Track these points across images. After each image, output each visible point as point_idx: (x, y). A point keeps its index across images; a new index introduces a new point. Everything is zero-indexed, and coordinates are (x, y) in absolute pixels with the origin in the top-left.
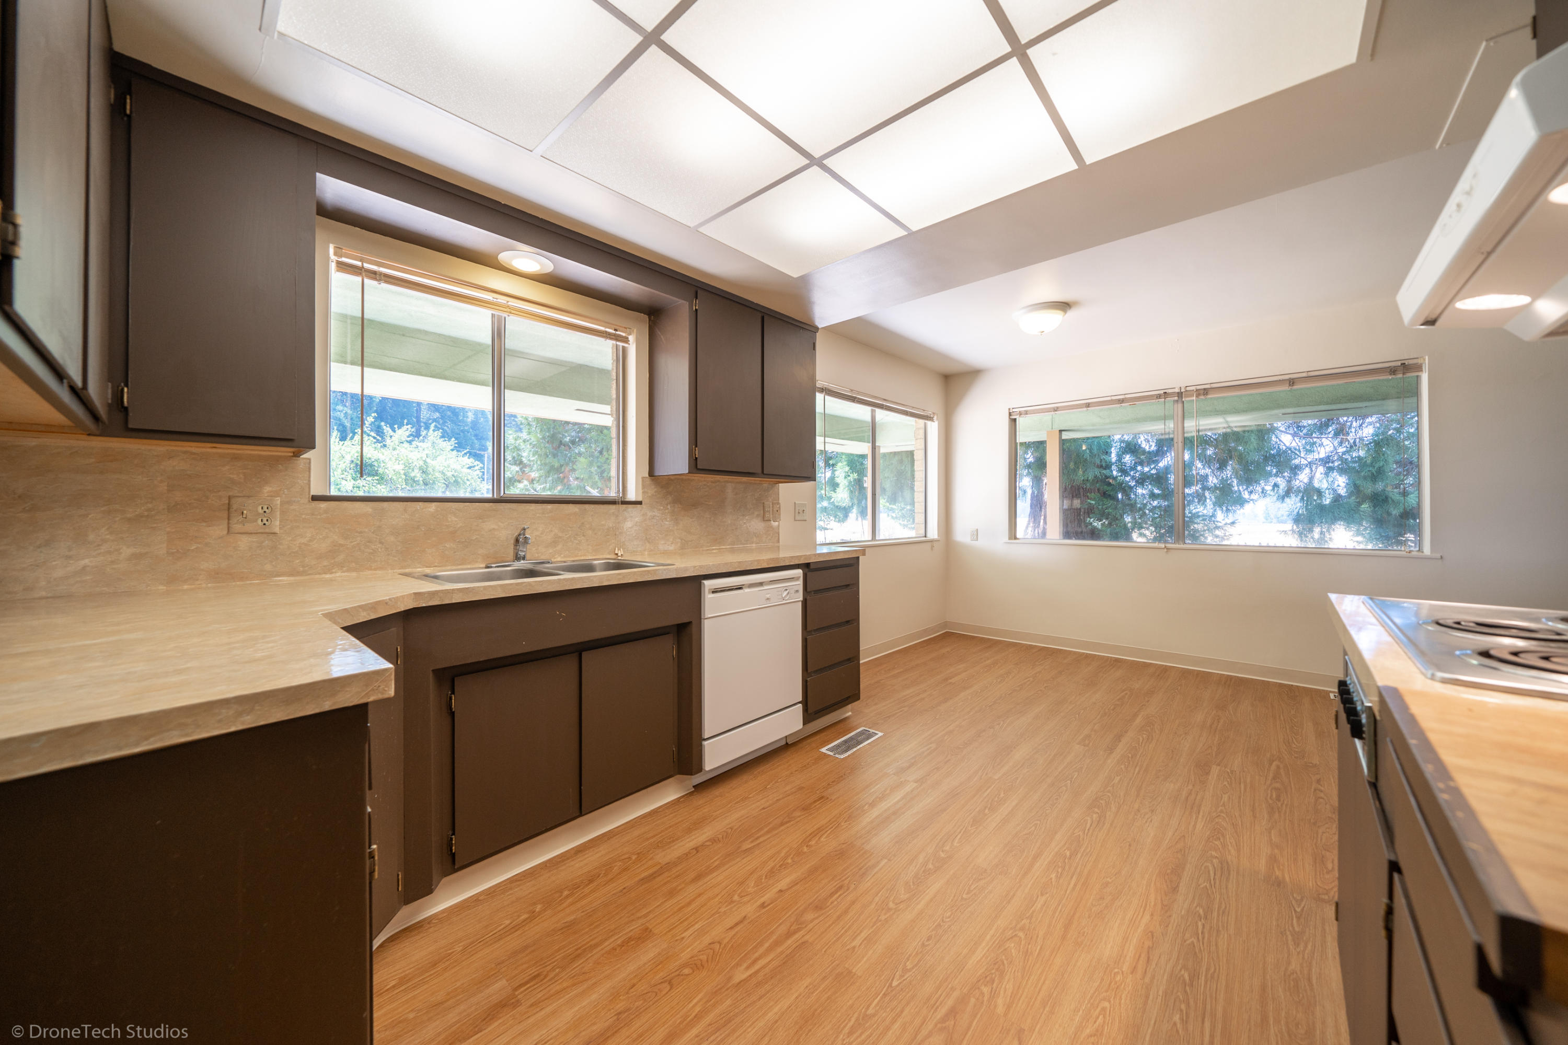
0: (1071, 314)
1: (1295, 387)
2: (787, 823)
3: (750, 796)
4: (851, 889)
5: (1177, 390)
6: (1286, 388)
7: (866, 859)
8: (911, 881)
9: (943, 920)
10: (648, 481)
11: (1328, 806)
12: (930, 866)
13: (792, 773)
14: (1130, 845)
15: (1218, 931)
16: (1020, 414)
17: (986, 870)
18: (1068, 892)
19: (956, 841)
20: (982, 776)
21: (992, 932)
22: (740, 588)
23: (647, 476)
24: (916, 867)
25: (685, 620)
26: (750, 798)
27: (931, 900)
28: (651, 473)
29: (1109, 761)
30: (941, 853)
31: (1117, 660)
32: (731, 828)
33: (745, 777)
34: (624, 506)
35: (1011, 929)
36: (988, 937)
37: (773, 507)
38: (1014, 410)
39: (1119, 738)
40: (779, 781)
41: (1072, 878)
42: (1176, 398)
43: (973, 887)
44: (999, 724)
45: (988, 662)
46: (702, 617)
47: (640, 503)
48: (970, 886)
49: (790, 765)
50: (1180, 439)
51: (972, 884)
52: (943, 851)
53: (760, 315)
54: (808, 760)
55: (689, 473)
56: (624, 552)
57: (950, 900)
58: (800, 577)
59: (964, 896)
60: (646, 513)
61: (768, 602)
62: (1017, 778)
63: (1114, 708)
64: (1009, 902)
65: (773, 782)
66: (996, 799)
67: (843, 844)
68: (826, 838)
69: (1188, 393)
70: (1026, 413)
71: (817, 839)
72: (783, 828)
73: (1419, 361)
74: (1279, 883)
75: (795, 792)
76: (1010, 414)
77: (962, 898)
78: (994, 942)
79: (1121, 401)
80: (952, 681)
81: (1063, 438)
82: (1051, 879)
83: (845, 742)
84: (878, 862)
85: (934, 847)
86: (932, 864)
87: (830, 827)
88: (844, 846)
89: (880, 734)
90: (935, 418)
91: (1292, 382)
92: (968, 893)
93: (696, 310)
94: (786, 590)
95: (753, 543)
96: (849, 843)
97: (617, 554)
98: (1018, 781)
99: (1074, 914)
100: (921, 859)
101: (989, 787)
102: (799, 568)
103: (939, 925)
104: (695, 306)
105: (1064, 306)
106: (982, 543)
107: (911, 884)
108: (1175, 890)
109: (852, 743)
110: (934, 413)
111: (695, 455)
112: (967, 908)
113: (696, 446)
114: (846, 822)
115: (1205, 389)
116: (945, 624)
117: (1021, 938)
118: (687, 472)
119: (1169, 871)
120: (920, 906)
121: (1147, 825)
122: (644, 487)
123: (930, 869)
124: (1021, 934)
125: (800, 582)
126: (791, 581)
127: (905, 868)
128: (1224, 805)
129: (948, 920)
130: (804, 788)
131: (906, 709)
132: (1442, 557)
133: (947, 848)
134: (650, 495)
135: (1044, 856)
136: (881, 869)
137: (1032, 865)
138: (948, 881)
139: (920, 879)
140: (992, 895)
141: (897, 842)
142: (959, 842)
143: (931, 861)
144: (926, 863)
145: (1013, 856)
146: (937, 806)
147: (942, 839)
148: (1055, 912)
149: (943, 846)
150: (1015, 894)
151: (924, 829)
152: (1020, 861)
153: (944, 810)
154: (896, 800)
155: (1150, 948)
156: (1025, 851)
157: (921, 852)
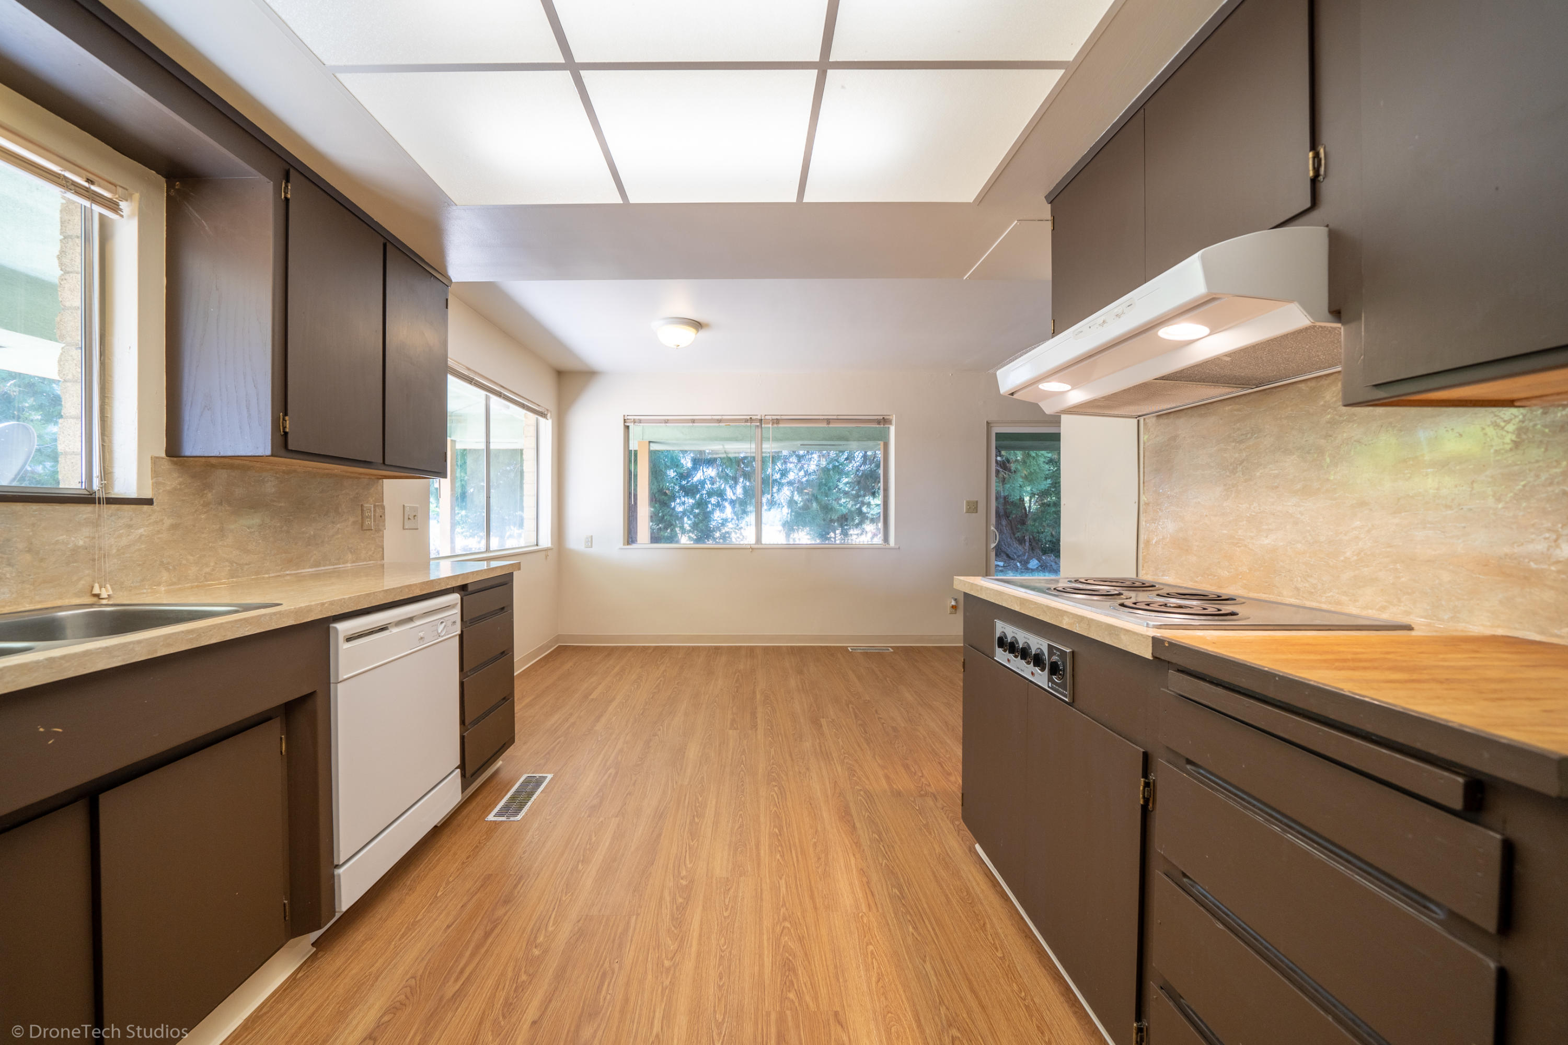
0: (703, 334)
1: (830, 426)
2: (492, 930)
3: (417, 919)
4: (616, 969)
5: (759, 417)
6: (825, 425)
7: (612, 926)
8: (671, 925)
9: (722, 950)
10: (166, 464)
11: (890, 728)
12: (680, 900)
13: (463, 863)
14: (811, 804)
15: (893, 847)
16: (634, 422)
17: (728, 878)
18: (796, 865)
19: (687, 862)
20: (673, 786)
21: (765, 937)
22: (383, 629)
23: (163, 454)
24: (667, 909)
25: (306, 691)
26: (419, 920)
27: (700, 935)
28: (174, 448)
29: (759, 737)
30: (682, 881)
31: (717, 648)
32: (413, 977)
33: (395, 895)
34: (114, 507)
35: (777, 923)
36: (765, 943)
37: (375, 511)
38: (629, 417)
39: (754, 714)
40: (451, 879)
41: (791, 852)
42: (758, 424)
43: (727, 900)
44: (660, 730)
45: (616, 670)
46: (332, 681)
47: (149, 502)
48: (724, 901)
49: (455, 854)
50: (760, 459)
51: (724, 898)
52: (682, 879)
53: (383, 240)
54: (477, 838)
55: (272, 455)
56: (113, 589)
57: (716, 925)
58: (457, 604)
59: (725, 914)
60: (162, 520)
61: (422, 643)
62: (703, 778)
63: (738, 690)
64: (762, 900)
65: (444, 885)
66: (698, 805)
67: (579, 921)
68: (554, 924)
69: (767, 422)
70: (640, 421)
71: (544, 932)
72: (490, 940)
73: (890, 417)
74: (898, 794)
75: (482, 886)
76: (625, 421)
77: (724, 917)
78: (772, 945)
79: (719, 421)
80: (593, 696)
81: (651, 449)
82: (778, 860)
83: (513, 798)
84: (628, 923)
85: (672, 878)
86: (680, 896)
87: (551, 909)
88: (580, 924)
89: (550, 776)
90: (549, 416)
91: (828, 421)
92: (727, 909)
93: (287, 200)
94: (442, 623)
95: (347, 562)
96: (584, 917)
97: (97, 596)
98: (705, 780)
99: (810, 883)
100: (668, 898)
101: (685, 796)
102: (453, 592)
103: (721, 958)
104: (286, 193)
105: (698, 325)
106: (597, 550)
107: (673, 929)
108: (854, 827)
109: (521, 798)
110: (547, 410)
111: (284, 428)
112: (734, 925)
113: (286, 414)
114: (566, 895)
115: (777, 419)
116: (558, 638)
117: (788, 928)
118: (269, 452)
119: (843, 814)
120: (694, 949)
121: (811, 782)
122: (155, 473)
123: (681, 903)
124: (787, 924)
125: (457, 611)
126: (448, 610)
127: (658, 915)
128: (843, 748)
129: (725, 947)
130: (492, 875)
131: (562, 739)
132: (899, 548)
133: (684, 873)
134: (168, 488)
135: (762, 842)
136: (635, 929)
137: (758, 855)
138: (703, 907)
139: (677, 919)
140: (746, 900)
141: (634, 891)
142: (691, 862)
143: (678, 895)
144: (674, 900)
145: (740, 853)
146: (652, 834)
147: (674, 866)
148: (797, 889)
149: (679, 873)
150: (761, 890)
151: (653, 864)
152: (748, 855)
153: (660, 835)
154: (607, 844)
155: (868, 883)
156: (746, 844)
157: (662, 891)
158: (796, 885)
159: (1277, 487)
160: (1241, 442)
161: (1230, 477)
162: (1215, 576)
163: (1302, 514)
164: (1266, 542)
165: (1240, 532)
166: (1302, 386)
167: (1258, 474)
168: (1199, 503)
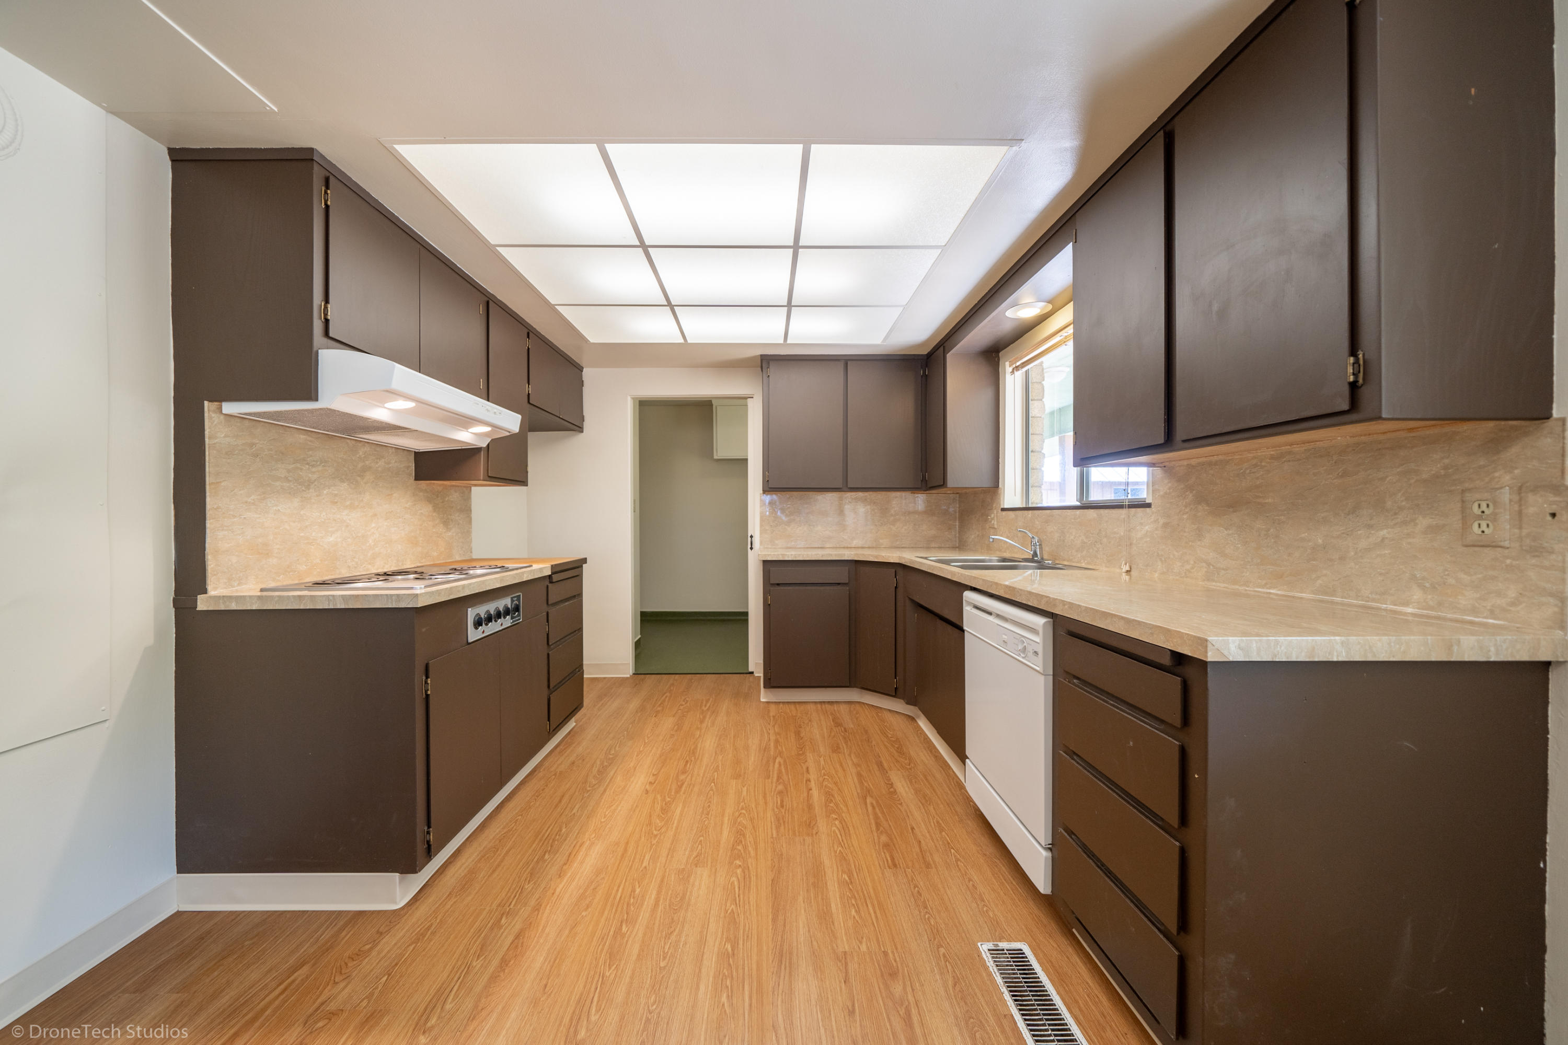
4: (775, 808)
7: (790, 831)
10: (1160, 474)
17: (696, 867)
19: (736, 883)
21: (675, 825)
30: (740, 863)
32: (901, 804)
36: (676, 822)
41: (621, 897)
47: (1149, 505)
51: (701, 850)
52: (740, 866)
59: (702, 838)
77: (703, 836)
84: (777, 832)
85: (750, 867)
86: (740, 850)
92: (701, 841)
99: (619, 865)
103: (708, 814)
122: (1154, 483)
133: (739, 871)
134: (1163, 495)
135: (649, 910)
136: (771, 828)
137: (659, 893)
138: (720, 844)
139: (740, 835)
140: (683, 849)
141: (782, 855)
142: (733, 883)
143: (742, 852)
144: (745, 847)
145: (678, 894)
146: (785, 920)
147: (750, 877)
148: (634, 858)
149: (743, 872)
150: (668, 856)
151: (772, 881)
152: (671, 891)
153: (774, 920)
154: (833, 905)
155: (565, 864)
156: (670, 906)
157: (756, 855)
158: (633, 862)
159: (337, 502)
160: (313, 466)
161: (305, 491)
162: (295, 571)
163: (350, 520)
164: (331, 539)
165: (314, 534)
166: (348, 441)
167: (325, 492)
168: (279, 510)
